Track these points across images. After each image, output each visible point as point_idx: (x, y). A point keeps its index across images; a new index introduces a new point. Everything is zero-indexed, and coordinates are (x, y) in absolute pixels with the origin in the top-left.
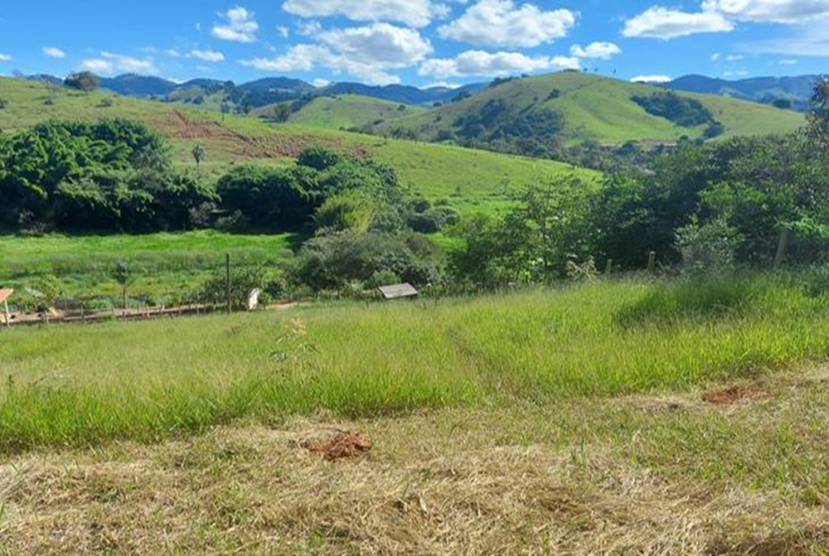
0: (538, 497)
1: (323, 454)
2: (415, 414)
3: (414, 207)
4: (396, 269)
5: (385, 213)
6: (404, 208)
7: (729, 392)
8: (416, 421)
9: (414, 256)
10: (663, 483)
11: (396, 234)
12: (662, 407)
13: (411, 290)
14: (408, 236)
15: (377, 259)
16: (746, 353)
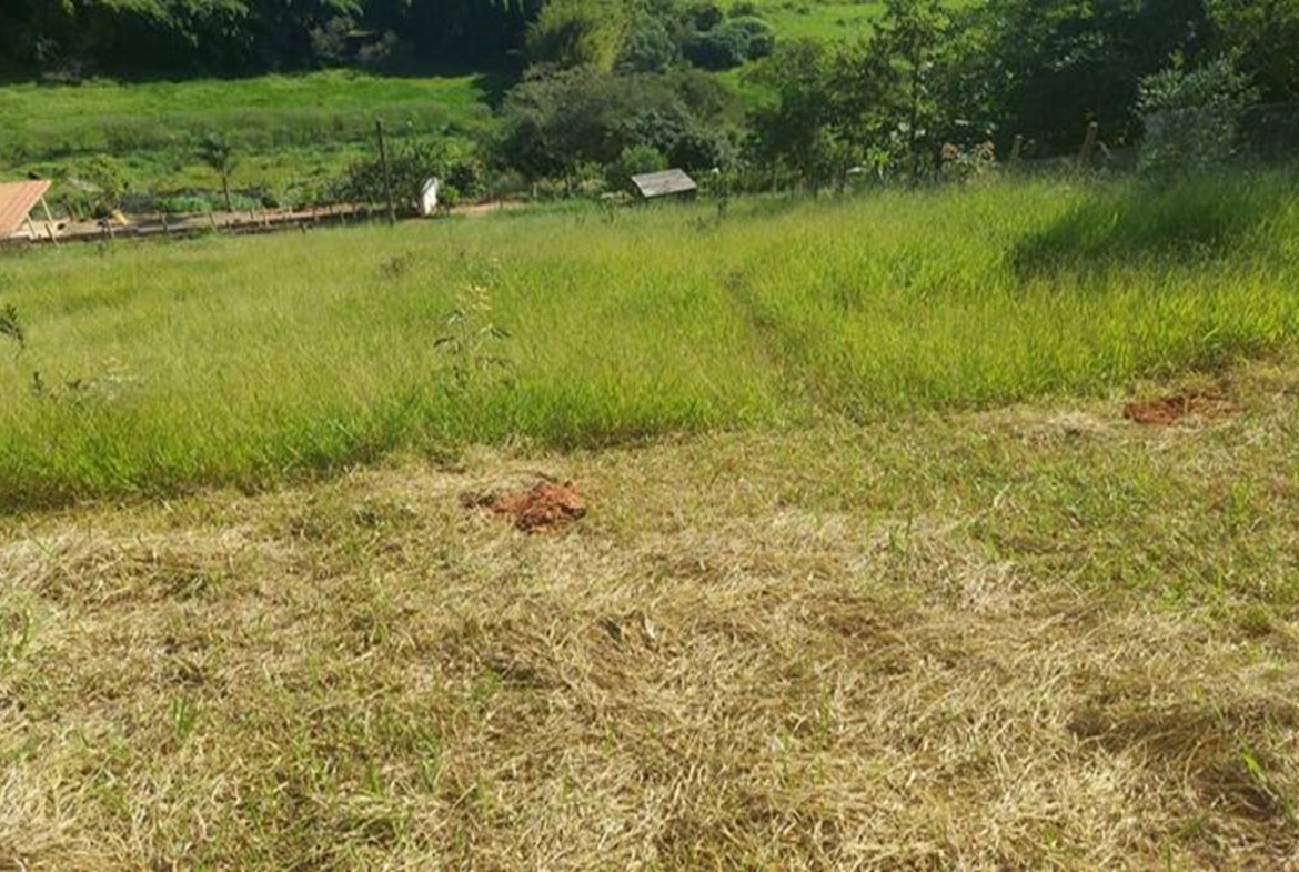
0: (828, 614)
1: (514, 518)
2: (662, 443)
3: (694, 19)
4: (660, 141)
5: (643, 33)
6: (676, 22)
7: (1170, 402)
8: (664, 455)
9: (693, 118)
10: (1029, 585)
11: (662, 72)
12: (1055, 433)
13: (686, 183)
14: (684, 77)
15: (631, 124)
16: (1215, 331)
